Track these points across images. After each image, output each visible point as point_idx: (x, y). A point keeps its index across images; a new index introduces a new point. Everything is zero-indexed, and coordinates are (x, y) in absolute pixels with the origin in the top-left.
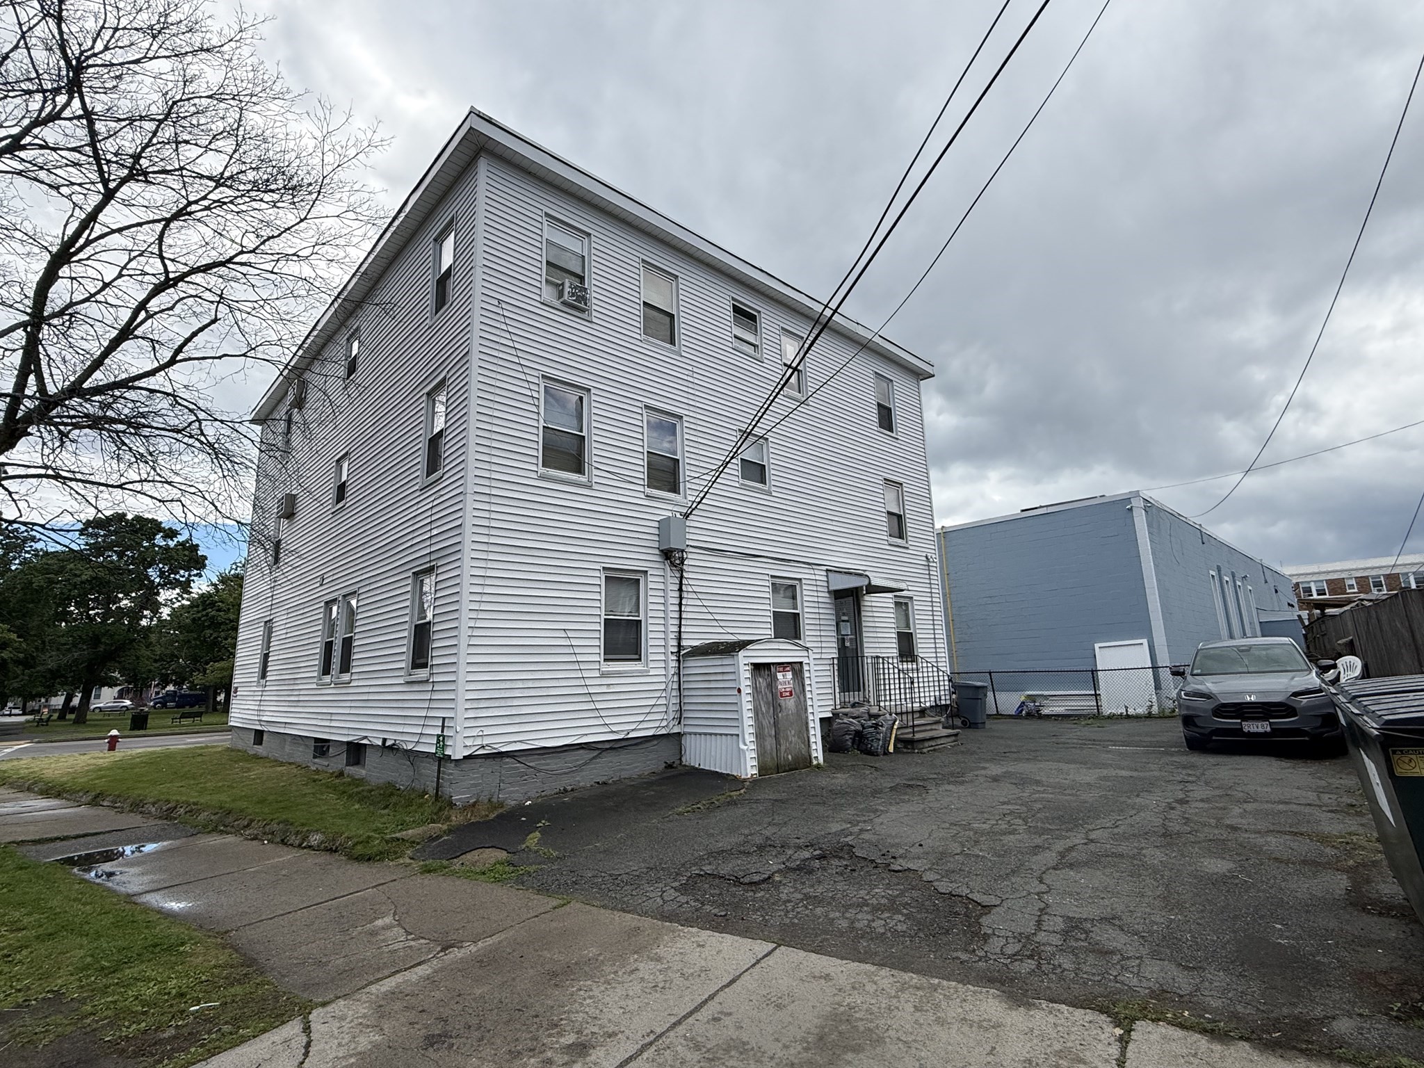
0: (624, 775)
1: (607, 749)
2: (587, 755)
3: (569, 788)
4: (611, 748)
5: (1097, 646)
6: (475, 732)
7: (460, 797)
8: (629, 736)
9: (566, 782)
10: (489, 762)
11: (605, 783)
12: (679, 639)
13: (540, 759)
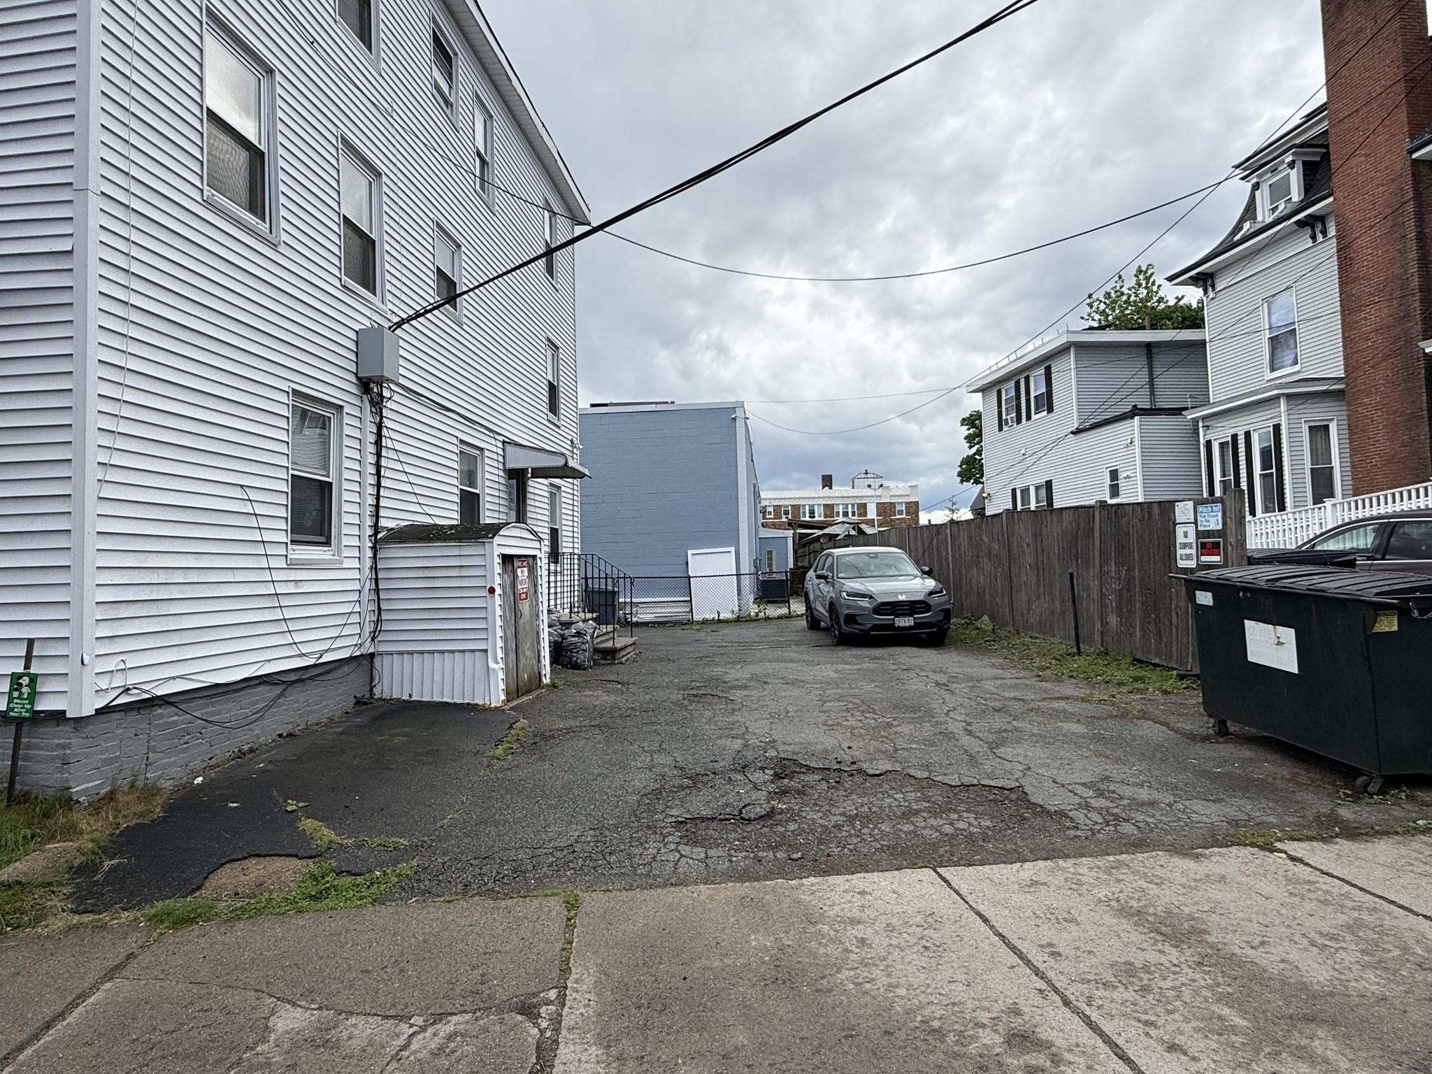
0: (312, 719)
1: (294, 682)
2: (267, 693)
3: (246, 748)
4: (300, 681)
5: (690, 552)
6: (112, 664)
7: (84, 786)
8: (321, 661)
9: (243, 740)
10: (133, 717)
11: (290, 735)
12: (377, 516)
13: (207, 705)
